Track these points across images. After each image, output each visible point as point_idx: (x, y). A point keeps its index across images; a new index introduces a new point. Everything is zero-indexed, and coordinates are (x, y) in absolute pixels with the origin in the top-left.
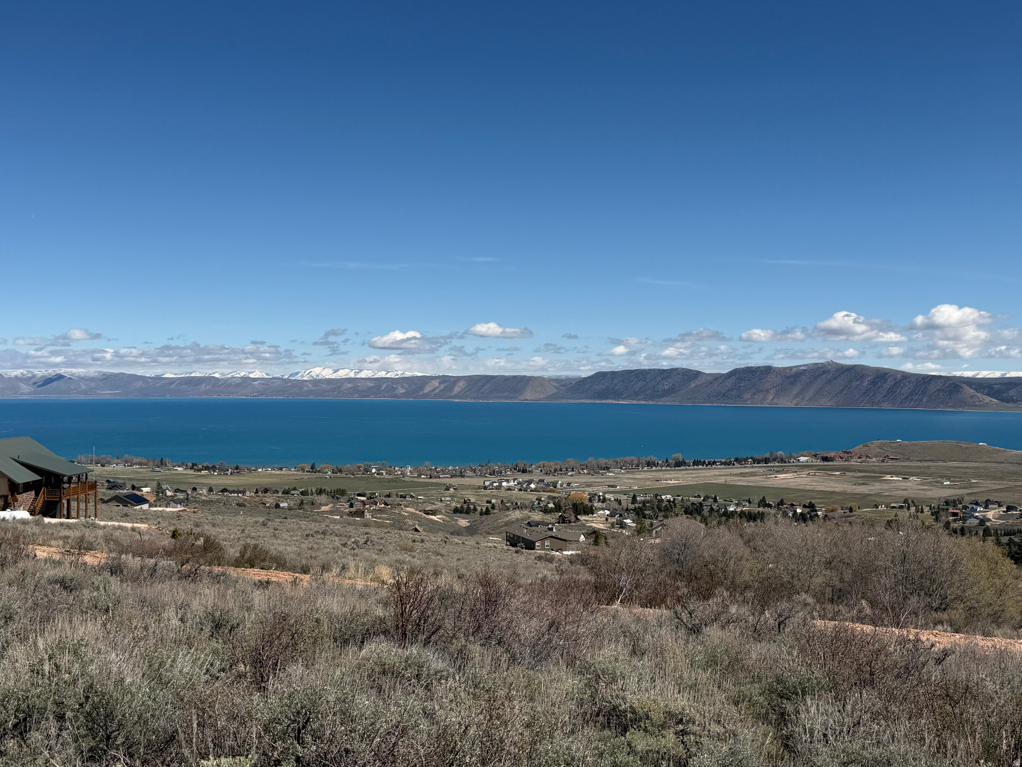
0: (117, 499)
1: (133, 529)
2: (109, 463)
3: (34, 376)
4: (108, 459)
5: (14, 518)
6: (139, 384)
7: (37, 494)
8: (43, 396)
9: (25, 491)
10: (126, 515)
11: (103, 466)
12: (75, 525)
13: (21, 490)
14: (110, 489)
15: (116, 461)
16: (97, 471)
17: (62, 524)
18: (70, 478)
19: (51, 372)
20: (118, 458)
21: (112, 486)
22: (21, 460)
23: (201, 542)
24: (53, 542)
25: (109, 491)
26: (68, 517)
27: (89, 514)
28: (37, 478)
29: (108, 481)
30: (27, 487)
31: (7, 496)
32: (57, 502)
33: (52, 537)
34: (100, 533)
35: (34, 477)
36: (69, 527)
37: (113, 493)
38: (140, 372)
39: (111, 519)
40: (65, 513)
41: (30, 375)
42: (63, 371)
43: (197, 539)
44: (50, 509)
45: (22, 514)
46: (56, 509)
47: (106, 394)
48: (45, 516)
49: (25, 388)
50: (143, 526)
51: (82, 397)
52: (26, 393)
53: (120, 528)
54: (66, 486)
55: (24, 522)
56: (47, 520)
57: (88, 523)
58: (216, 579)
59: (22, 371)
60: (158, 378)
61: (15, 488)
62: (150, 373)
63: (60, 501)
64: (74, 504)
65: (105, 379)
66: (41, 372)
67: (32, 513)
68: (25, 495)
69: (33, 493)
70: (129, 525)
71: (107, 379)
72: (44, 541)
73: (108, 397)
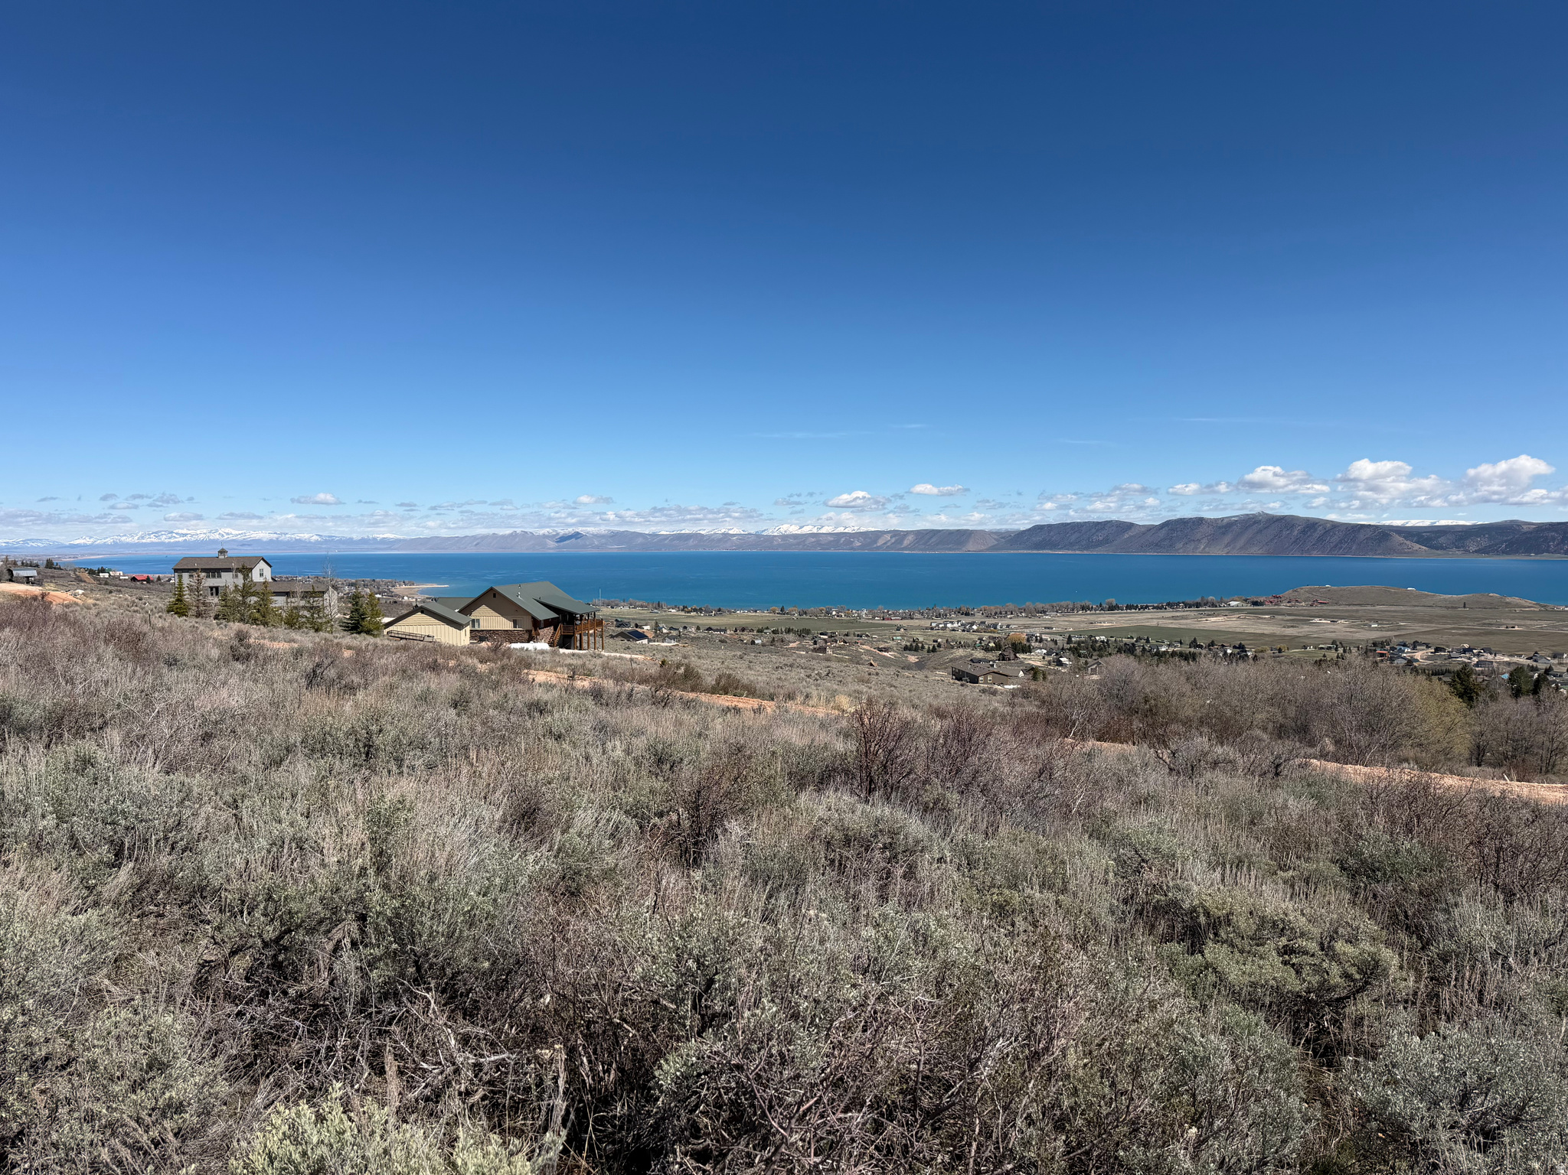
0: (622, 635)
1: (631, 660)
2: (617, 605)
3: (558, 534)
4: (616, 602)
5: (536, 649)
6: (640, 540)
7: (555, 629)
8: (568, 548)
9: (545, 627)
10: (628, 648)
11: (612, 607)
12: (585, 655)
13: (542, 626)
14: (618, 626)
15: (623, 604)
16: (605, 612)
17: (573, 655)
18: (581, 616)
19: (570, 530)
21: (620, 624)
22: (542, 600)
23: (682, 670)
24: (559, 669)
25: (617, 629)
26: (581, 649)
27: (597, 645)
28: (555, 615)
29: (616, 620)
30: (548, 623)
31: (532, 631)
32: (571, 636)
33: (559, 664)
34: (599, 661)
35: (552, 615)
36: (579, 656)
37: (620, 630)
38: (639, 530)
39: (616, 651)
40: (578, 645)
41: (554, 533)
42: (580, 530)
43: (678, 667)
44: (566, 642)
45: (543, 646)
46: (571, 642)
47: (614, 549)
48: (561, 648)
49: (551, 544)
50: (640, 657)
52: (551, 548)
53: (621, 658)
54: (578, 622)
55: (542, 652)
56: (562, 651)
57: (595, 654)
58: (687, 704)
59: (548, 530)
60: (654, 535)
61: (537, 624)
62: (648, 530)
63: (573, 635)
64: (585, 638)
66: (562, 531)
67: (551, 644)
68: (546, 630)
69: (552, 628)
70: (628, 656)
71: (615, 536)
72: (551, 667)
73: (616, 551)
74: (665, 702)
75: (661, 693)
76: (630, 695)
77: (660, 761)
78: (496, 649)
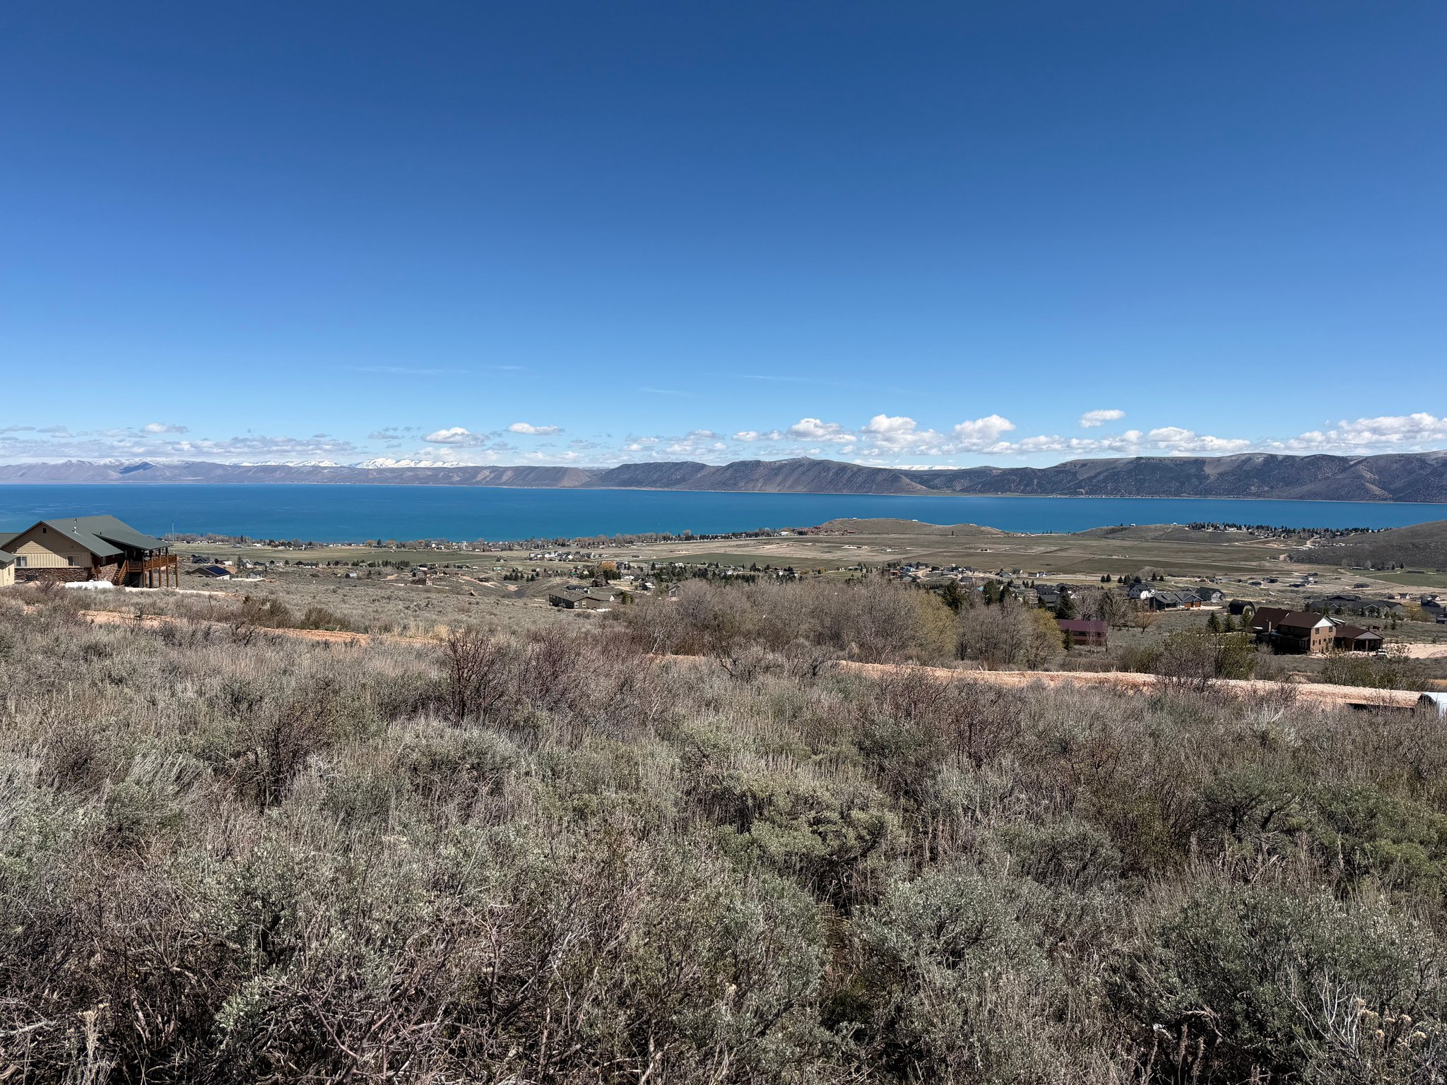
0: (201, 571)
1: (210, 597)
2: (194, 540)
3: (122, 464)
4: (193, 537)
5: (96, 588)
6: (219, 472)
7: (120, 567)
8: (132, 481)
9: (108, 564)
10: (207, 584)
11: (188, 542)
12: (155, 593)
13: (104, 563)
14: (195, 562)
15: (200, 538)
16: (178, 547)
17: (141, 593)
18: (151, 552)
19: (137, 460)
20: (202, 536)
21: (197, 560)
22: (103, 535)
23: (268, 606)
24: (123, 609)
25: (194, 565)
26: (151, 586)
27: (170, 583)
28: (119, 551)
29: (193, 556)
30: (110, 560)
31: (91, 568)
32: (139, 574)
33: (123, 604)
34: (172, 599)
35: (116, 551)
36: (149, 594)
37: (197, 566)
38: (218, 461)
39: (193, 588)
40: (148, 582)
41: (118, 463)
42: (148, 460)
43: (263, 603)
44: (133, 579)
45: (106, 584)
46: (139, 579)
47: (189, 480)
48: (127, 585)
49: (114, 475)
50: (221, 594)
51: (167, 483)
52: (115, 479)
53: (198, 596)
54: (147, 559)
55: (104, 591)
56: (128, 589)
57: (167, 591)
58: (272, 641)
59: (110, 459)
60: (236, 467)
61: (97, 561)
62: (228, 462)
63: (142, 573)
64: (155, 575)
65: (187, 467)
66: (126, 461)
67: (115, 583)
68: (108, 567)
69: (116, 565)
70: (207, 593)
71: (191, 468)
72: (114, 607)
73: (191, 483)
74: (247, 640)
75: (242, 630)
76: (207, 634)
77: (236, 701)
78: (46, 589)
